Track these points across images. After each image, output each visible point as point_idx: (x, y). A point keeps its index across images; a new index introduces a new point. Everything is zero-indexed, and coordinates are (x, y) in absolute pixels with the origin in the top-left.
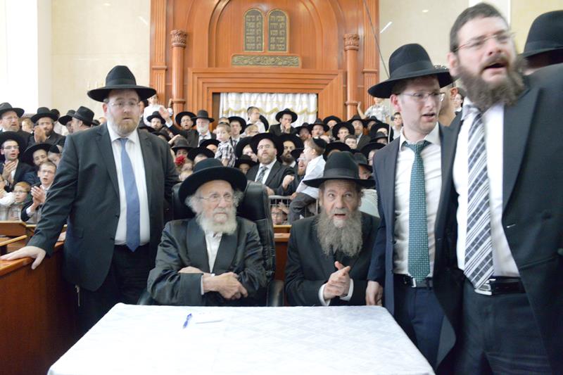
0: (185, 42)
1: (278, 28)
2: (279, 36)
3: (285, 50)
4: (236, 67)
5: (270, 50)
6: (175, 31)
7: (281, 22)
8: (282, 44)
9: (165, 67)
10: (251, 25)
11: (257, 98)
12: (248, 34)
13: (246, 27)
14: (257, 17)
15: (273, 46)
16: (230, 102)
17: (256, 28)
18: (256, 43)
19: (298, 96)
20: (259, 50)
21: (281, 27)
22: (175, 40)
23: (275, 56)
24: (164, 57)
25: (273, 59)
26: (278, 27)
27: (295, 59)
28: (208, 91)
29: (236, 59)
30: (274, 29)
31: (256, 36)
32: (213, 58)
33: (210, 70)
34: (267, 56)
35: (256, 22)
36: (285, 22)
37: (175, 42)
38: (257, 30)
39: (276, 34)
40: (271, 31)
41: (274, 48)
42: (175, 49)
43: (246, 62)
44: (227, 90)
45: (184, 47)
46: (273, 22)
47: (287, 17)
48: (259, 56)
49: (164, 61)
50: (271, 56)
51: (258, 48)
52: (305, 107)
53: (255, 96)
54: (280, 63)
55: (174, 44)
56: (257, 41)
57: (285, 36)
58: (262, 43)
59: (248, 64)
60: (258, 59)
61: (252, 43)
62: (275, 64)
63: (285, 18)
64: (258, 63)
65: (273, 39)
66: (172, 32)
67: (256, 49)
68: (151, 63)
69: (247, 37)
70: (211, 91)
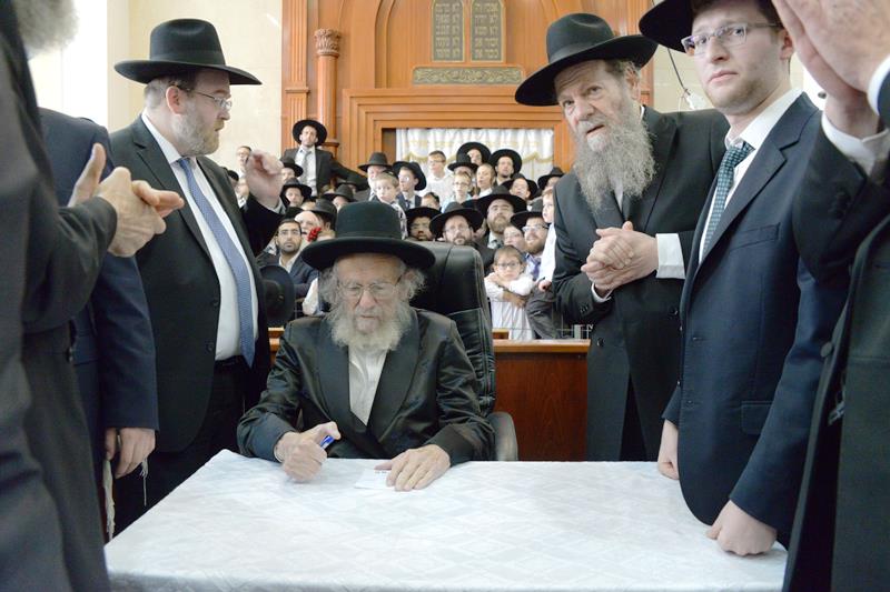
0: (338, 49)
1: (487, 23)
2: (488, 36)
3: (499, 59)
4: (420, 86)
5: (474, 59)
6: (322, 31)
7: (492, 13)
8: (494, 48)
9: (306, 88)
10: (444, 19)
11: (454, 137)
12: (438, 33)
13: (436, 23)
14: (454, 6)
15: (479, 53)
16: (411, 143)
17: (451, 24)
18: (451, 47)
19: (521, 133)
20: (457, 59)
21: (492, 21)
22: (322, 45)
23: (482, 69)
24: (304, 74)
25: (478, 74)
26: (487, 20)
27: (515, 73)
28: (375, 125)
29: (419, 73)
30: (480, 25)
31: (451, 36)
32: (383, 73)
33: (379, 92)
34: (470, 68)
35: (451, 14)
36: (498, 13)
37: (322, 48)
38: (454, 27)
39: (485, 34)
40: (476, 29)
41: (481, 56)
42: (322, 60)
43: (435, 78)
44: (407, 124)
45: (337, 57)
46: (478, 13)
47: (502, 5)
48: (458, 68)
49: (304, 80)
50: (476, 69)
51: (454, 55)
52: (533, 150)
53: (451, 133)
54: (491, 80)
55: (320, 51)
56: (454, 43)
57: (499, 36)
58: (461, 49)
59: (439, 82)
60: (455, 73)
61: (445, 47)
62: (482, 80)
63: (499, 6)
64: (455, 80)
65: (479, 41)
66: (316, 33)
67: (451, 58)
68: (284, 83)
69: (438, 39)
70: (380, 126)
